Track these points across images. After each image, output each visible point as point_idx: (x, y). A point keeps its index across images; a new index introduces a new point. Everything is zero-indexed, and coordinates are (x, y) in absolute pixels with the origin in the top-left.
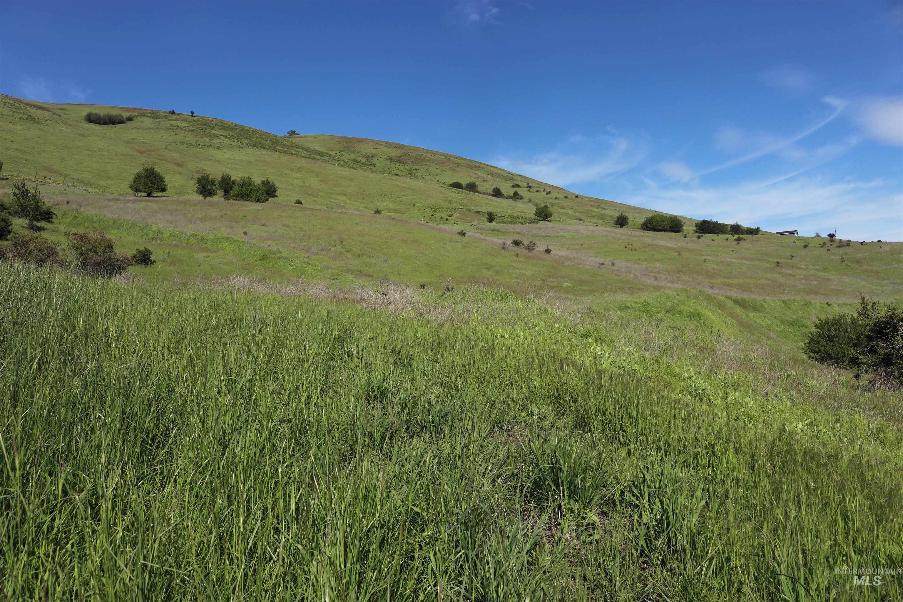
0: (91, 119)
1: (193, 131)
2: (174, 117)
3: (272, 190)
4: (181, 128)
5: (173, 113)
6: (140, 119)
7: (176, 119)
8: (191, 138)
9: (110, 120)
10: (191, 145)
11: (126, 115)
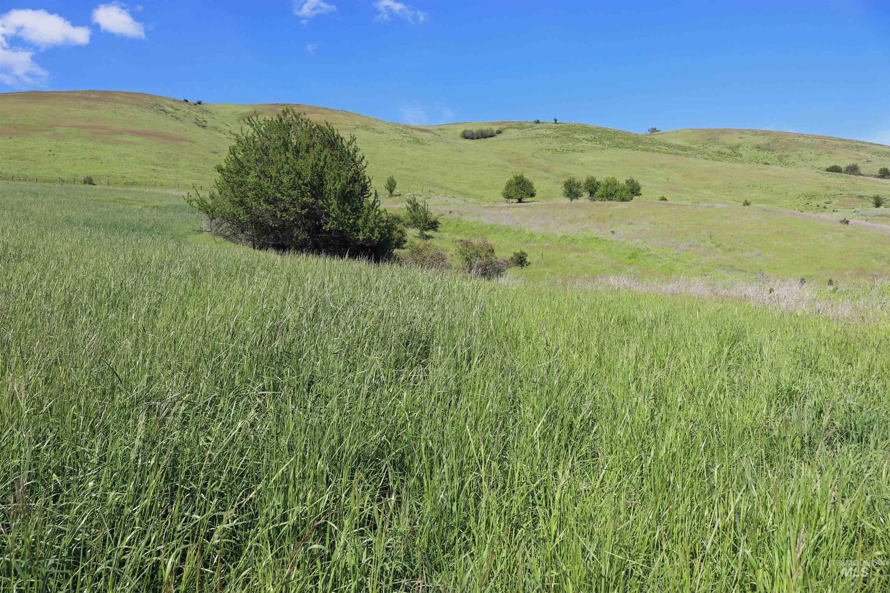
0: (467, 136)
1: (557, 137)
2: (538, 126)
3: (636, 188)
4: (547, 136)
5: (538, 122)
6: (508, 131)
7: (541, 128)
8: (556, 145)
9: (482, 134)
10: (557, 151)
11: (496, 128)
